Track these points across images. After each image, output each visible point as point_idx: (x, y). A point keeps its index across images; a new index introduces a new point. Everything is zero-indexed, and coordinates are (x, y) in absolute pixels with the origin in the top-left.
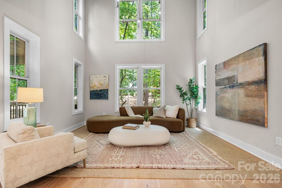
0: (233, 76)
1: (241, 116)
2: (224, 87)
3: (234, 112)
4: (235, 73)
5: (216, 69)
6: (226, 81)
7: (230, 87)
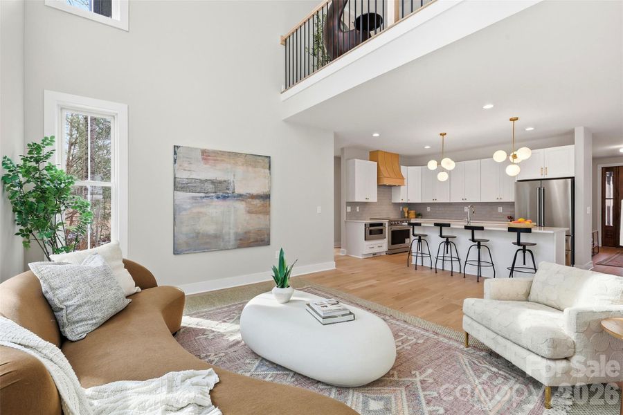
0: (225, 181)
1: (241, 240)
2: (202, 195)
3: (227, 237)
4: (229, 177)
5: (175, 153)
6: (210, 187)
7: (218, 198)
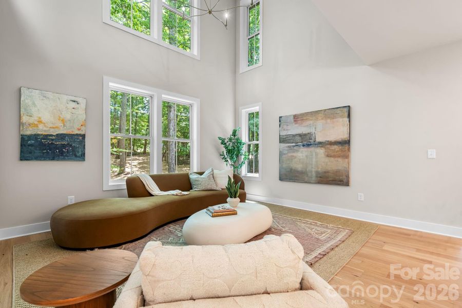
0: (309, 133)
1: (321, 177)
2: (294, 144)
3: (310, 174)
4: (312, 130)
5: (280, 121)
6: (298, 138)
7: (303, 146)
